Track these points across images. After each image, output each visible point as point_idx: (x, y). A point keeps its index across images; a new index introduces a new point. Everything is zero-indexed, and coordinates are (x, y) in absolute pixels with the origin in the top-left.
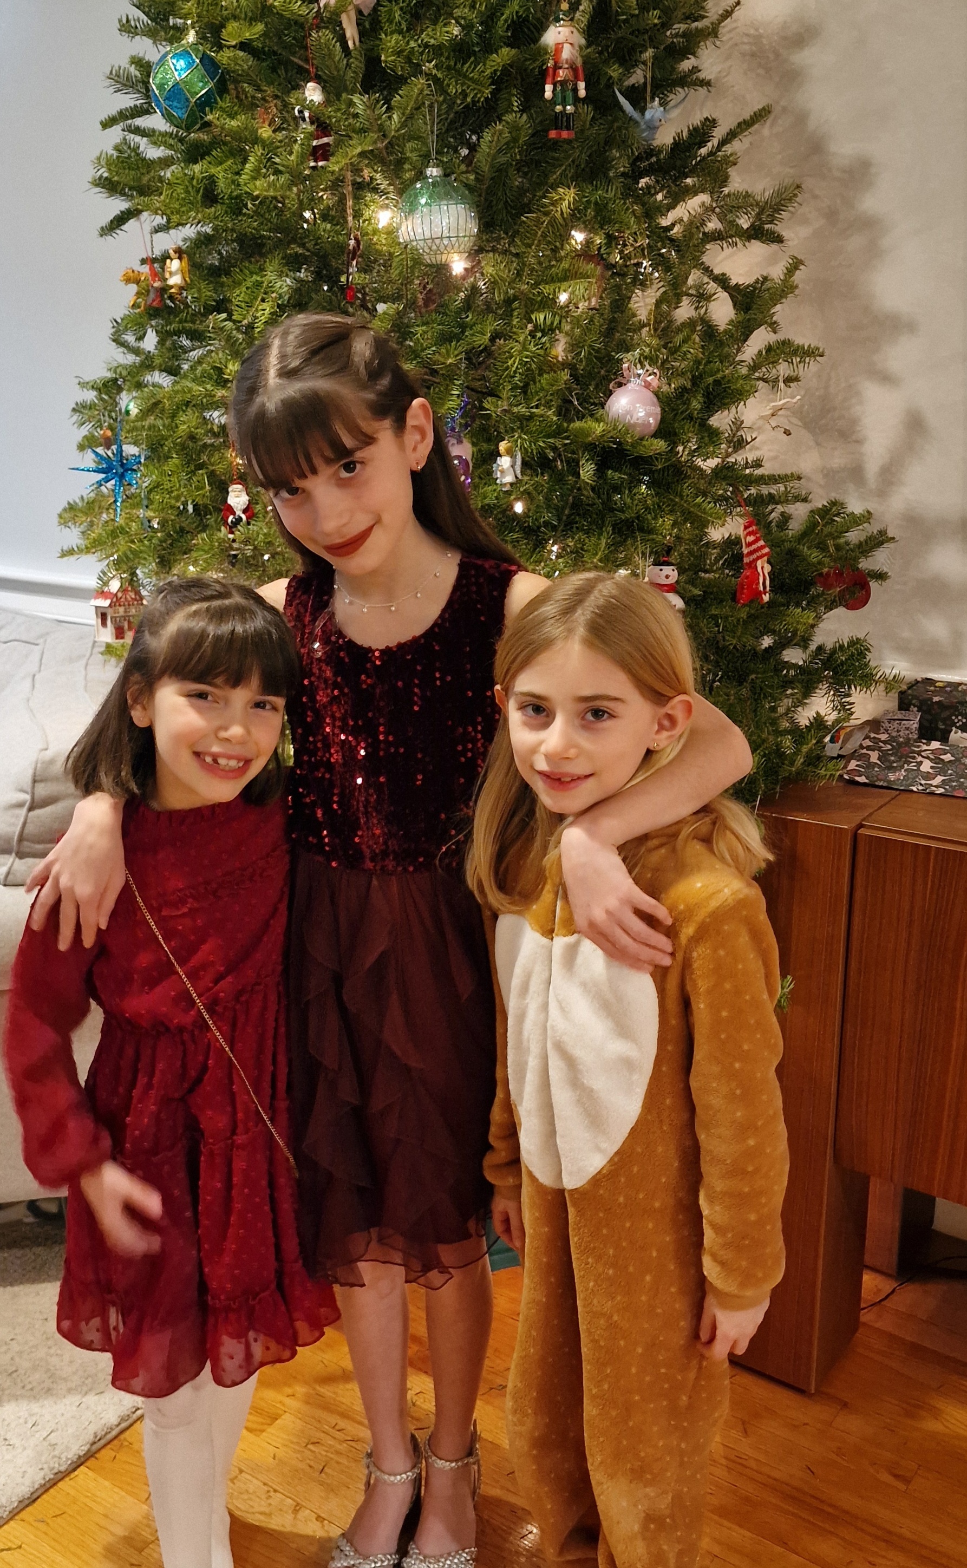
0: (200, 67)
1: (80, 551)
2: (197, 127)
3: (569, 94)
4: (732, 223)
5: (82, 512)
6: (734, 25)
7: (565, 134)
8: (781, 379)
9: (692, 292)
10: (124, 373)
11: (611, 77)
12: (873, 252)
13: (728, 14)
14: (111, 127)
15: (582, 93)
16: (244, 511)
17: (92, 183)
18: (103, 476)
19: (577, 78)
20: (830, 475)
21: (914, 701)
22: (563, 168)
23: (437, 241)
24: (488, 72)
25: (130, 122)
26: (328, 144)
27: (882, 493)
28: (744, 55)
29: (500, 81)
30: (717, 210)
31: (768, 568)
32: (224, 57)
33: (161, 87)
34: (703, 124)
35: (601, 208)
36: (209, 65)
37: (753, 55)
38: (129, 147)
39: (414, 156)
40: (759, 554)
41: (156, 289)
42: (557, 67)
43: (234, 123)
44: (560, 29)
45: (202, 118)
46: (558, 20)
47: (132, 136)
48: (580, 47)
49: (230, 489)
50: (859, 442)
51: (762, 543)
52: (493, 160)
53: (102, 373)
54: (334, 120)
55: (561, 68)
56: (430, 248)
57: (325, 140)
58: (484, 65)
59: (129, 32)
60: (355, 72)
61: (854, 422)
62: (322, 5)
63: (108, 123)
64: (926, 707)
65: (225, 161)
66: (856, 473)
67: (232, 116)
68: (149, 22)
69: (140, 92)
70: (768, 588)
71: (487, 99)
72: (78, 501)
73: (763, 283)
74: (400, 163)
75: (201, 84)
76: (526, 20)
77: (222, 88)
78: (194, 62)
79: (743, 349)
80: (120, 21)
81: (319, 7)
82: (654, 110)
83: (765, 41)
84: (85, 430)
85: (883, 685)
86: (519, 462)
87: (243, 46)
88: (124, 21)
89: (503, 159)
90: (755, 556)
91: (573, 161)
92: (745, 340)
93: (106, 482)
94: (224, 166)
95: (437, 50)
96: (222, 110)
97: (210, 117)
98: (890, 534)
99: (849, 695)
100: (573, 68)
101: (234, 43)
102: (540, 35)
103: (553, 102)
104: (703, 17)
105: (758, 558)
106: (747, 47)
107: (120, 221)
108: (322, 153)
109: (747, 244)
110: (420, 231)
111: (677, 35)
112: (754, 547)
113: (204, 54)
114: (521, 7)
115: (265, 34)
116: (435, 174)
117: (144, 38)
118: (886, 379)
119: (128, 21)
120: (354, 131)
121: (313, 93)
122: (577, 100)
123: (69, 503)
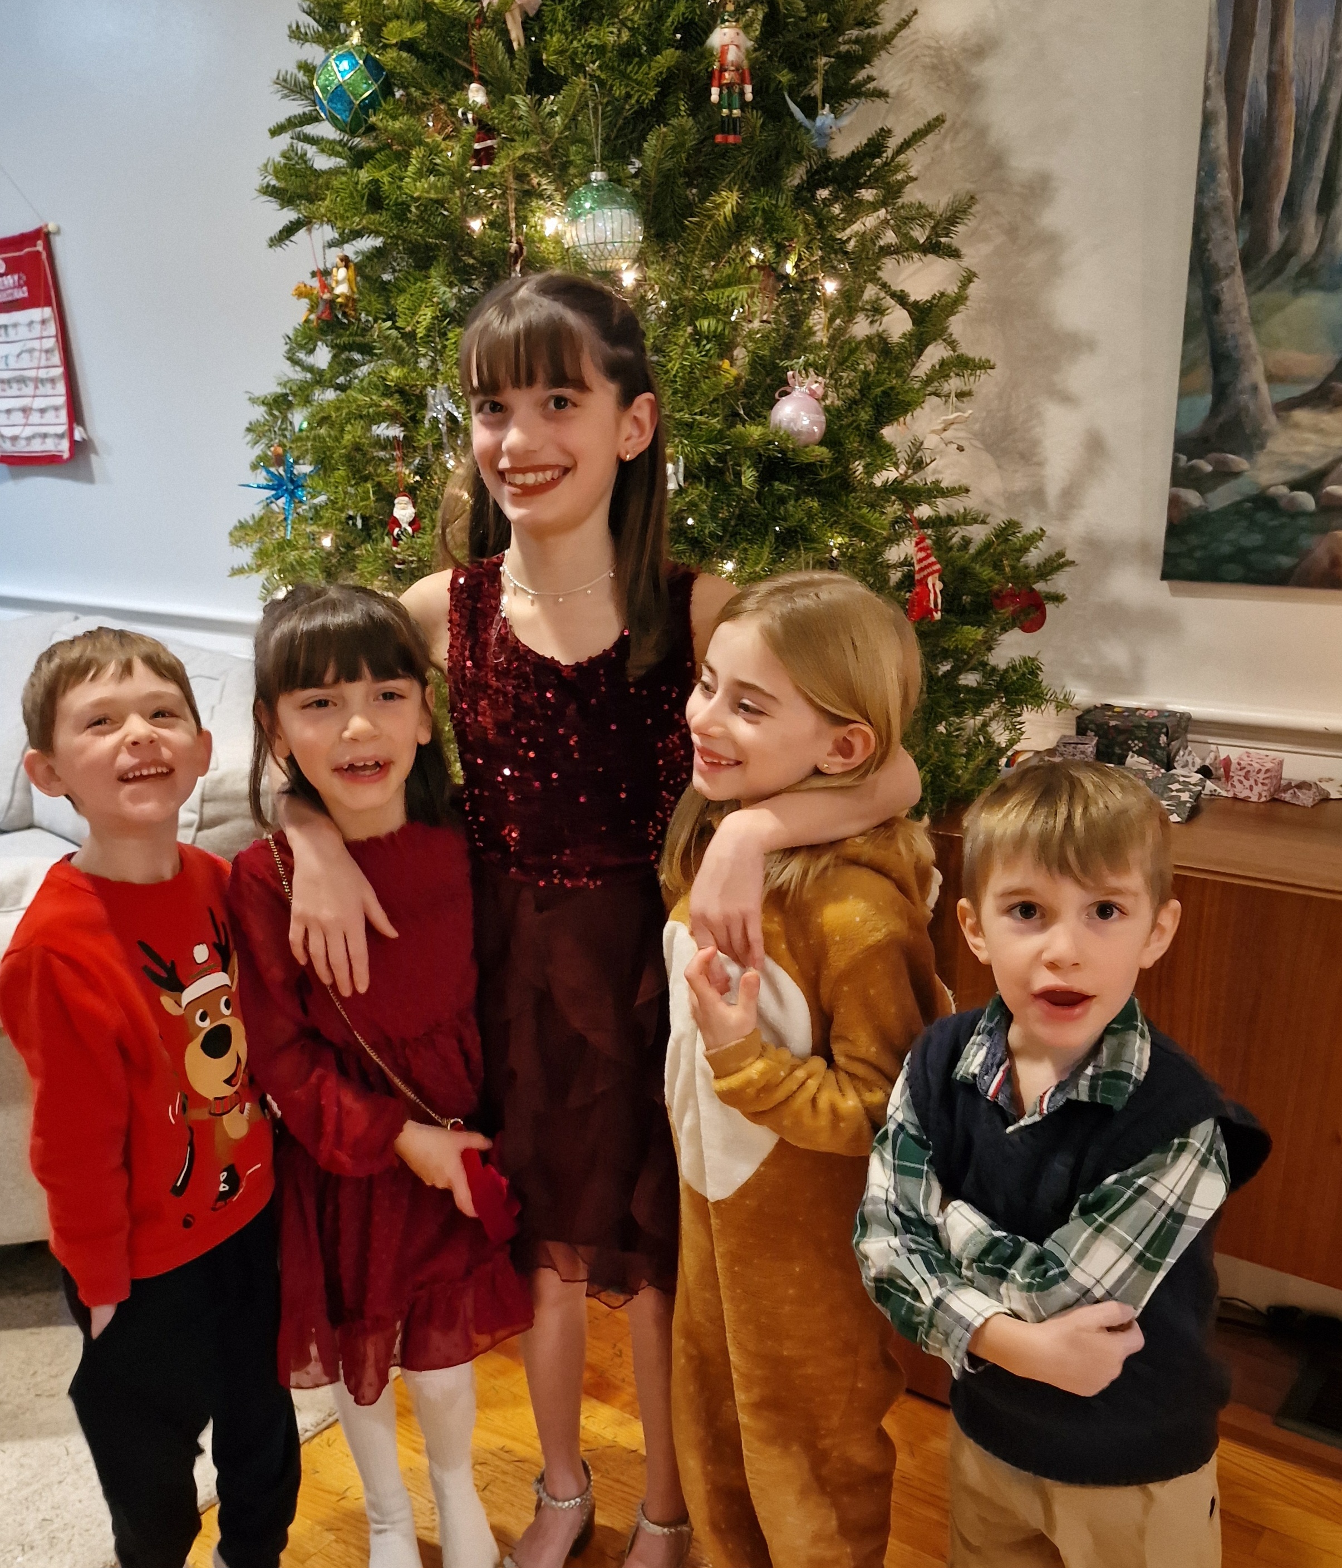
0: (363, 68)
1: (251, 569)
2: (361, 131)
3: (736, 97)
4: (906, 237)
5: (251, 529)
6: (914, 37)
7: (731, 139)
8: (953, 395)
9: (868, 307)
10: (295, 388)
11: (780, 82)
12: (1053, 270)
13: (904, 24)
14: (280, 134)
15: (749, 97)
16: (411, 524)
17: (260, 191)
18: (273, 492)
19: (743, 81)
20: (1011, 497)
21: (1090, 726)
22: (733, 174)
23: (601, 246)
24: (653, 74)
25: (299, 129)
26: (491, 147)
27: (1063, 517)
28: (924, 67)
29: (667, 84)
30: (892, 222)
31: (939, 586)
32: (388, 58)
33: (324, 90)
34: (878, 135)
35: (769, 216)
36: (373, 67)
37: (934, 67)
38: (297, 154)
39: (578, 160)
40: (930, 570)
41: (326, 301)
42: (723, 70)
43: (397, 125)
44: (726, 30)
45: (366, 121)
46: (723, 21)
47: (301, 144)
48: (747, 50)
49: (396, 501)
50: (1040, 464)
51: (933, 559)
52: (659, 164)
53: (272, 388)
54: (496, 121)
55: (726, 70)
56: (594, 254)
57: (489, 143)
58: (649, 67)
59: (299, 39)
60: (519, 74)
61: (1035, 443)
62: (485, 4)
63: (276, 131)
64: (1103, 732)
65: (390, 165)
66: (1037, 496)
67: (394, 118)
68: (320, 29)
69: (307, 98)
70: (940, 607)
71: (651, 101)
72: (248, 519)
73: (939, 299)
74: (565, 167)
75: (365, 86)
76: (692, 22)
77: (386, 90)
78: (358, 63)
79: (917, 365)
80: (290, 27)
81: (483, 7)
82: (825, 116)
83: (946, 53)
84: (258, 450)
85: (1054, 703)
86: (681, 469)
87: (406, 46)
88: (294, 27)
89: (668, 164)
90: (925, 573)
91: (743, 167)
92: (919, 356)
93: (277, 499)
94: (389, 170)
95: (601, 50)
96: (387, 112)
97: (373, 119)
98: (1069, 556)
99: (1020, 715)
100: (738, 68)
101: (394, 41)
102: (707, 37)
103: (719, 106)
104: (876, 24)
105: (929, 574)
106: (928, 60)
107: (289, 232)
108: (486, 156)
109: (923, 257)
110: (584, 236)
111: (849, 42)
112: (925, 563)
113: (368, 54)
114: (687, 8)
115: (429, 34)
116: (599, 178)
117: (314, 45)
118: (1066, 399)
119: (298, 27)
120: (517, 133)
121: (476, 95)
122: (744, 105)
123: (240, 522)
